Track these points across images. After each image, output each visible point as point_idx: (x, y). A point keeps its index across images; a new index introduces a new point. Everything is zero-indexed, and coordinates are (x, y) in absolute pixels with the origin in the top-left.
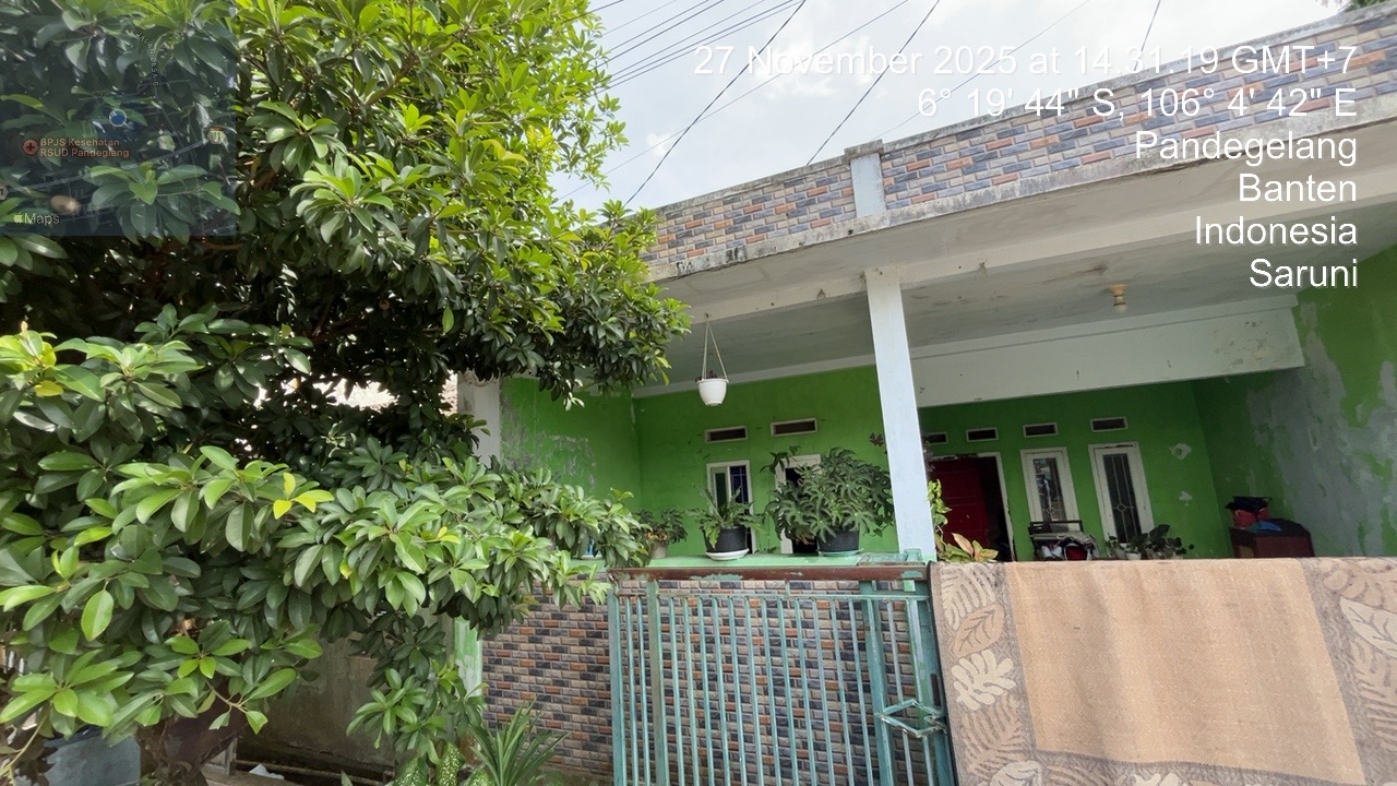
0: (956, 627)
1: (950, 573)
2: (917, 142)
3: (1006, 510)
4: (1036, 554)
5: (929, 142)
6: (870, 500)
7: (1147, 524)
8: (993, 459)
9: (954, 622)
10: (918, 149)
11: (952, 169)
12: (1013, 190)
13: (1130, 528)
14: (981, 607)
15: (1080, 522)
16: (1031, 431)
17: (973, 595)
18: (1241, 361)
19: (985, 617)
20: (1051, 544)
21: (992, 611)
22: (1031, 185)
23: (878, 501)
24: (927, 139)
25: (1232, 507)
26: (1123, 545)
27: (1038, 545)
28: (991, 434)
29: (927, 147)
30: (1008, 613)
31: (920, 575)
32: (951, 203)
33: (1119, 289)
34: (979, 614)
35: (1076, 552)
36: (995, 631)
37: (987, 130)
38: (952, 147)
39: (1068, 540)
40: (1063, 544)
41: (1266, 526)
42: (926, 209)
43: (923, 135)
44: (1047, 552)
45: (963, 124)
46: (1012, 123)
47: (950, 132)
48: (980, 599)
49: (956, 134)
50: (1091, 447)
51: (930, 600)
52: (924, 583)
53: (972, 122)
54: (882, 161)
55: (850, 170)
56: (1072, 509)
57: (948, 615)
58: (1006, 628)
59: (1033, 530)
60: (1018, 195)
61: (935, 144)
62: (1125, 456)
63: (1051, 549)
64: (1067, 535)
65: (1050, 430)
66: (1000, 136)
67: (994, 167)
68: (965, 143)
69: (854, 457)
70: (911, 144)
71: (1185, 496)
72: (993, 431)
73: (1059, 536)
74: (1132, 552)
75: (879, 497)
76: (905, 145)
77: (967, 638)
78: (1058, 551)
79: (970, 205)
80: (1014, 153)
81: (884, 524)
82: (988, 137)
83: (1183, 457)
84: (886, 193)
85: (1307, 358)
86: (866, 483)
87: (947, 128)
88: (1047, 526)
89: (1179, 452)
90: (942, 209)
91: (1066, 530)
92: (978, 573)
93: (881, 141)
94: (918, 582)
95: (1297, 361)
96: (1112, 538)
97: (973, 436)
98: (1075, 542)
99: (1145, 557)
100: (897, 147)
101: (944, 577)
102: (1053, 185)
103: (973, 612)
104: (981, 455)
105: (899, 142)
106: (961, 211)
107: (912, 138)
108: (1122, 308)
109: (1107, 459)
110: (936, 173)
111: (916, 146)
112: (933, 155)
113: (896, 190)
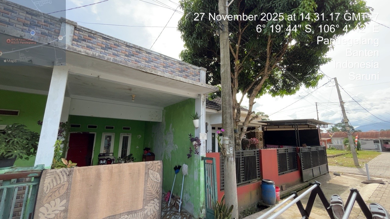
0: (47, 192)
1: (51, 173)
2: (89, 31)
3: (93, 150)
4: (98, 163)
5: (94, 34)
6: (27, 146)
7: (128, 154)
8: (94, 135)
9: (47, 191)
10: (90, 34)
11: (98, 45)
12: (110, 59)
13: (124, 155)
14: (60, 183)
15: (113, 153)
16: (107, 128)
17: (58, 180)
18: (153, 119)
19: (61, 187)
20: (103, 160)
21: (64, 185)
22: (116, 60)
23: (31, 147)
24: (93, 32)
25: (144, 150)
26: (121, 159)
27: (100, 160)
28: (95, 127)
29: (92, 35)
30: (70, 184)
31: (37, 175)
32: (91, 53)
33: (134, 96)
34: (58, 186)
35: (109, 162)
36: (63, 191)
37: (111, 41)
38: (100, 40)
39: (108, 158)
40: (106, 160)
41: (149, 154)
42: (83, 51)
43: (92, 31)
44: (101, 162)
45: (106, 35)
46: (118, 43)
47: (101, 35)
48: (60, 180)
49: (103, 37)
50: (121, 134)
51: (39, 184)
52: (38, 178)
53: (108, 36)
54: (75, 29)
55: (61, 25)
56: (112, 150)
57: (45, 189)
58: (68, 189)
59: (100, 156)
60: (111, 61)
61: (95, 35)
62: (128, 137)
63: (103, 161)
64: (108, 157)
65: (112, 128)
66: (114, 45)
67: (110, 51)
68: (105, 41)
69: (25, 128)
70: (87, 31)
71: (138, 147)
72: (96, 126)
73: (106, 157)
74: (123, 161)
75: (32, 145)
76: (85, 30)
77: (51, 196)
78: (104, 162)
79: (97, 57)
80: (116, 51)
81: (31, 155)
82: (111, 43)
83: (139, 138)
84: (73, 40)
85: (162, 121)
86: (27, 139)
87: (101, 33)
88: (104, 155)
89: (139, 137)
90: (88, 53)
91: (109, 155)
92: (63, 172)
93: (76, 23)
94: (35, 177)
95: (161, 121)
96: (119, 157)
97: (89, 127)
98: (110, 159)
99: (125, 162)
100: (82, 29)
101: (48, 174)
102: (121, 63)
103: (56, 186)
104: (90, 133)
105: (83, 28)
106: (93, 57)
107: (88, 29)
108: (133, 101)
109: (124, 137)
110: (93, 44)
111: (89, 32)
112: (94, 38)
113: (77, 41)
